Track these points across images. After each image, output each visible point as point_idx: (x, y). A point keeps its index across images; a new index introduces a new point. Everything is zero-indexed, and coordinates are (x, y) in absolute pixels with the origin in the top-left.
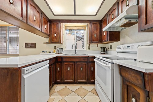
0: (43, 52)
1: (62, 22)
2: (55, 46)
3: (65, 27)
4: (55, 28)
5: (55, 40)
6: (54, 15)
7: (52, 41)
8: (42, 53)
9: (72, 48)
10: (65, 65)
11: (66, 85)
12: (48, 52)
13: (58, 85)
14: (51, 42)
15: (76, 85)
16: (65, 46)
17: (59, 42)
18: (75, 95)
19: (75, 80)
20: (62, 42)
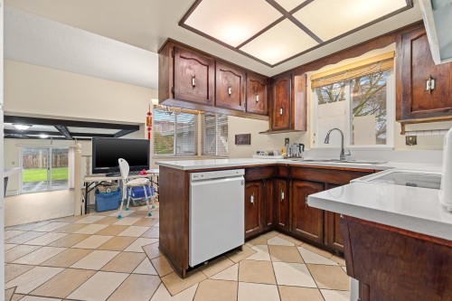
0: (258, 152)
1: (297, 74)
2: (287, 139)
3: (313, 81)
4: (281, 95)
5: (281, 124)
6: (272, 66)
7: (274, 127)
8: (255, 156)
9: (327, 140)
10: (299, 187)
11: (299, 243)
12: (266, 153)
13: (281, 235)
14: (273, 130)
15: (329, 255)
16: (312, 135)
17: (291, 127)
18: (304, 271)
19: (326, 239)
20: (296, 128)
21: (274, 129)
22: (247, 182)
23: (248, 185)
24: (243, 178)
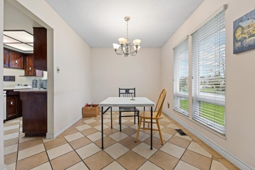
0: (18, 85)
5: (30, 73)
12: (23, 85)
17: (34, 75)
20: (37, 75)
21: (27, 75)
22: (7, 96)
23: (9, 98)
24: (5, 94)
